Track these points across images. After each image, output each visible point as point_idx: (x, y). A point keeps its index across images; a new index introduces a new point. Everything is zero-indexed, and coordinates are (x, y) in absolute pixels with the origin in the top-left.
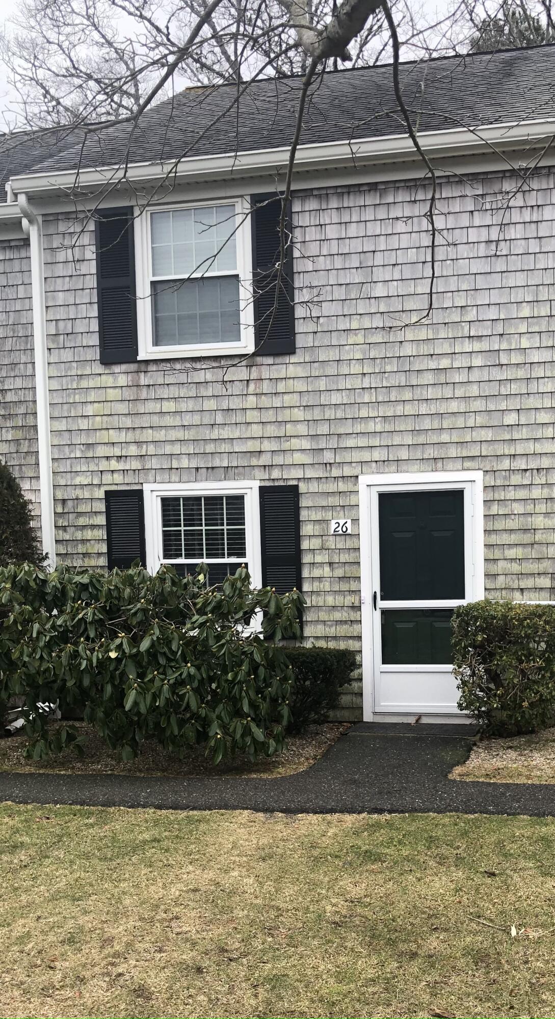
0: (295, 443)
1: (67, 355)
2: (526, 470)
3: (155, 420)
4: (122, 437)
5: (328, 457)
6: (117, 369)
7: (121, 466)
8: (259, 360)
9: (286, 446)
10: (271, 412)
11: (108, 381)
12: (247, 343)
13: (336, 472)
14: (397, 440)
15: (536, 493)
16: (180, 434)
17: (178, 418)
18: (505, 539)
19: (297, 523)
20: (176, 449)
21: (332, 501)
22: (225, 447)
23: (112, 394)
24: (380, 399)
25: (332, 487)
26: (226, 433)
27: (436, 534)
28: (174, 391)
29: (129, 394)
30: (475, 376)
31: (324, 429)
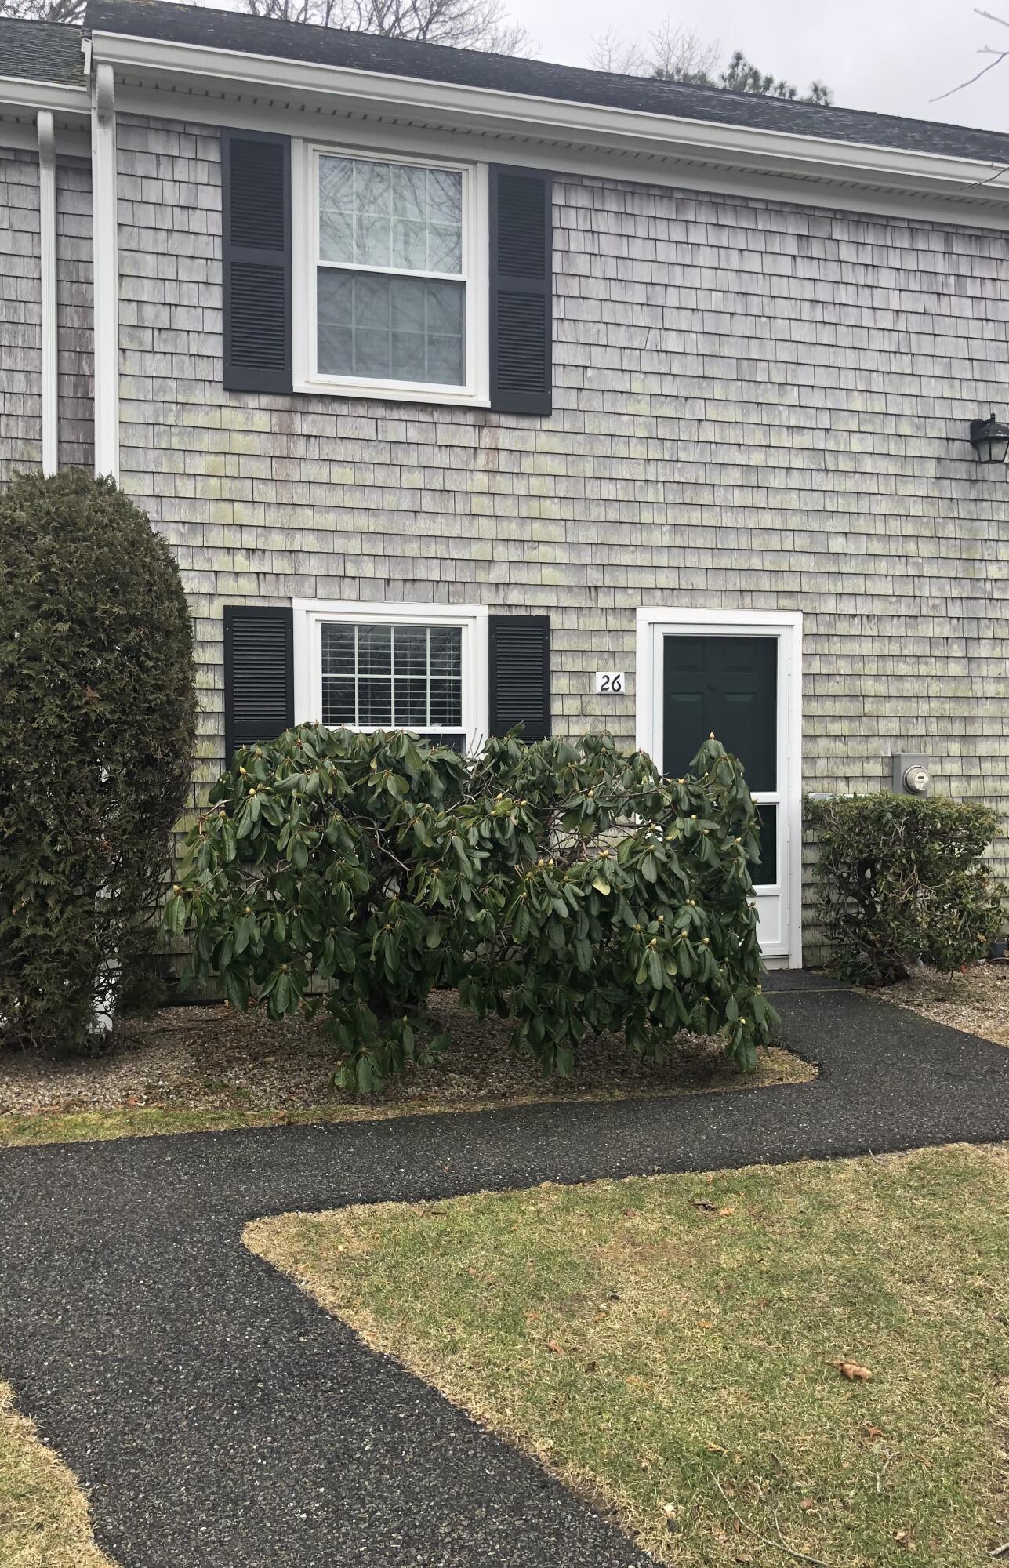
0: (546, 553)
1: (157, 366)
2: (854, 616)
3: (318, 495)
4: (259, 516)
5: (594, 577)
6: (252, 401)
7: (254, 566)
8: (495, 418)
9: (531, 555)
10: (510, 501)
11: (233, 418)
12: (477, 389)
13: (604, 601)
14: (692, 560)
15: (866, 647)
16: (361, 522)
17: (358, 495)
18: (829, 708)
19: (546, 675)
20: (355, 545)
21: (596, 643)
22: (435, 550)
23: (240, 443)
24: (670, 499)
25: (597, 622)
26: (438, 527)
27: (731, 698)
28: (352, 451)
29: (268, 446)
30: (795, 481)
31: (589, 534)
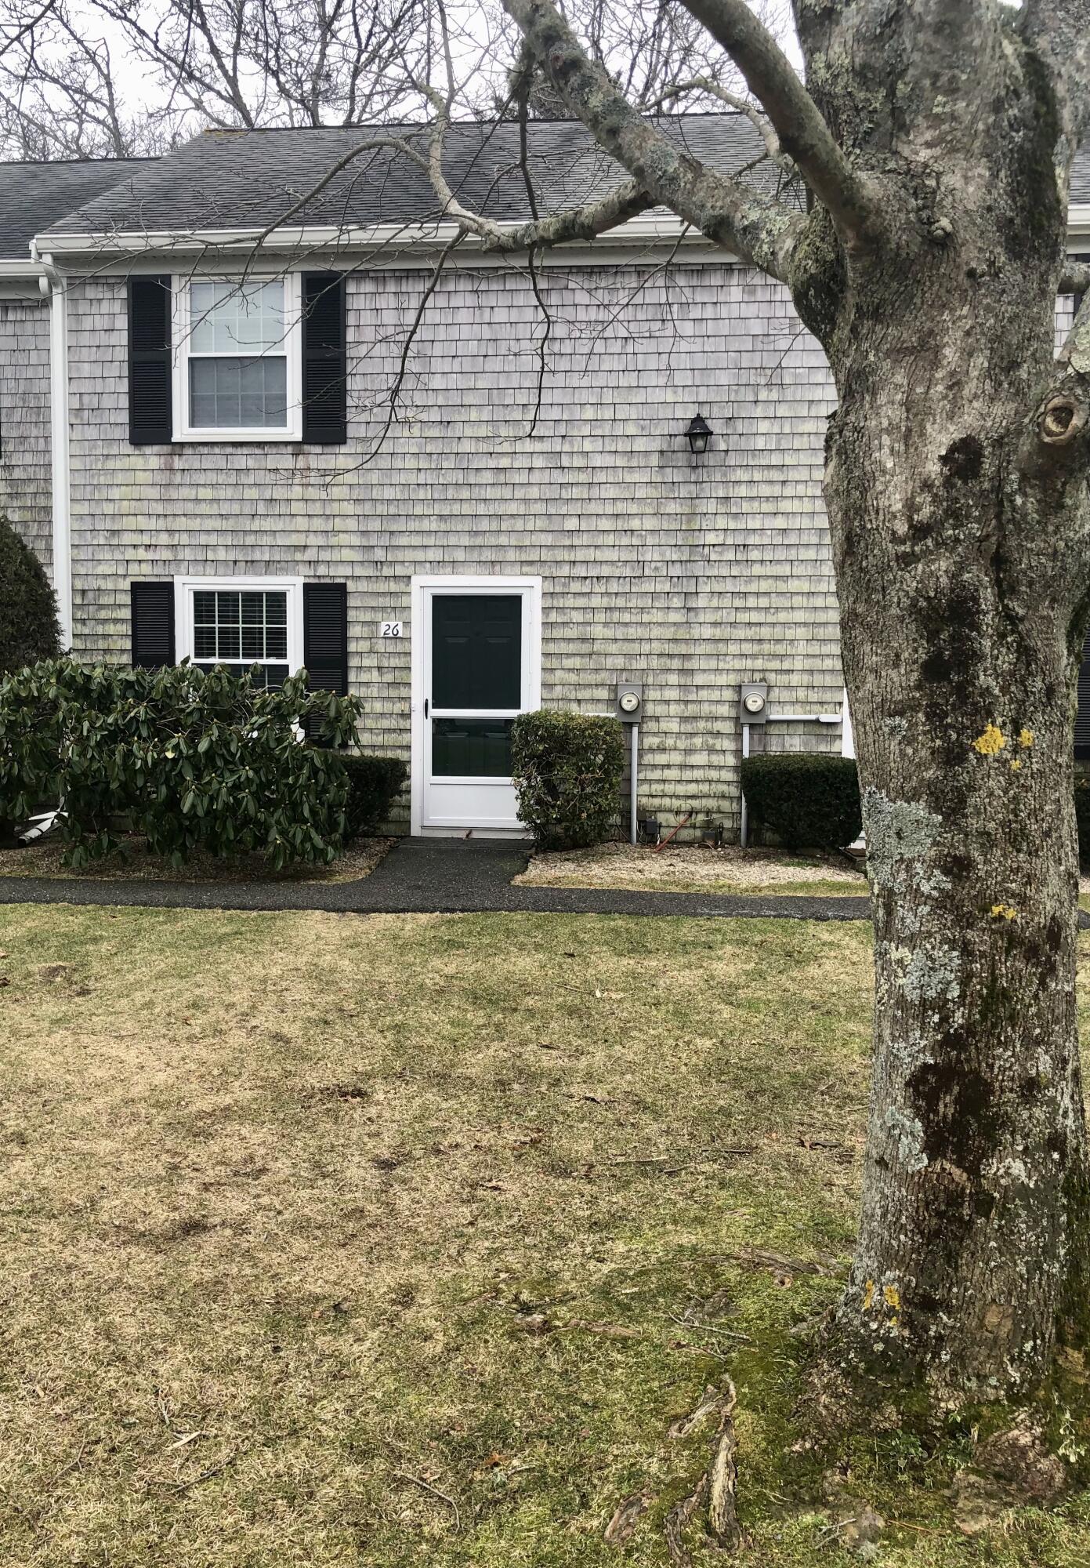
0: (344, 539)
1: (92, 433)
2: (586, 578)
3: (190, 508)
4: (152, 524)
5: (379, 554)
6: (148, 450)
7: (150, 555)
8: (307, 448)
9: (333, 541)
10: (318, 504)
11: (137, 462)
12: (293, 428)
13: (387, 571)
14: (453, 540)
15: (596, 602)
16: (216, 524)
17: (215, 505)
18: (564, 648)
19: (344, 624)
20: (213, 539)
21: (382, 601)
22: (266, 540)
23: (141, 477)
24: (436, 496)
25: (382, 587)
26: (268, 524)
27: (492, 641)
28: (212, 478)
29: (161, 478)
30: (536, 477)
31: (375, 525)
